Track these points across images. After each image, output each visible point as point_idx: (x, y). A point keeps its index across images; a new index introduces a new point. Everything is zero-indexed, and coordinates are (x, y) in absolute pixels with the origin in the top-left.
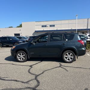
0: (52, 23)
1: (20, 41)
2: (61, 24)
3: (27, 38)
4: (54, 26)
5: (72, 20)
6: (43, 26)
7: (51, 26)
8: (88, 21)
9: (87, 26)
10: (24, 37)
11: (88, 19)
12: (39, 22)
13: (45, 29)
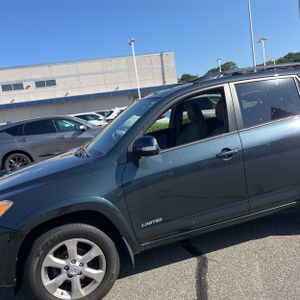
2: (78, 76)
5: (114, 60)
8: (162, 62)
9: (161, 76)
11: (161, 56)
13: (18, 97)
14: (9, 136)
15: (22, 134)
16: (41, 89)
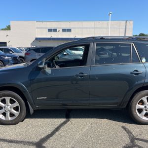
0: (66, 25)
1: (7, 57)
2: (82, 28)
3: (21, 50)
4: (69, 30)
5: (101, 23)
6: (50, 30)
7: (64, 30)
8: (126, 25)
10: (14, 49)
11: (126, 22)
12: (42, 21)
13: (54, 35)
14: (34, 52)
15: (39, 52)
16: (64, 33)
